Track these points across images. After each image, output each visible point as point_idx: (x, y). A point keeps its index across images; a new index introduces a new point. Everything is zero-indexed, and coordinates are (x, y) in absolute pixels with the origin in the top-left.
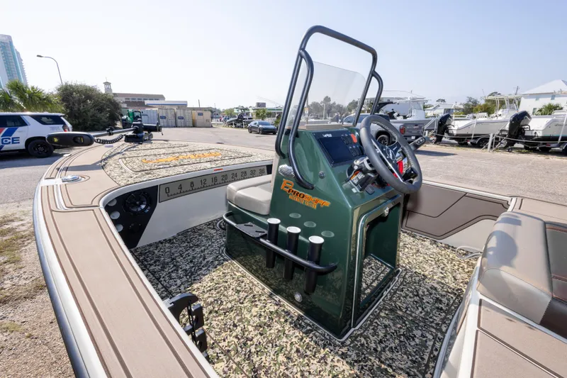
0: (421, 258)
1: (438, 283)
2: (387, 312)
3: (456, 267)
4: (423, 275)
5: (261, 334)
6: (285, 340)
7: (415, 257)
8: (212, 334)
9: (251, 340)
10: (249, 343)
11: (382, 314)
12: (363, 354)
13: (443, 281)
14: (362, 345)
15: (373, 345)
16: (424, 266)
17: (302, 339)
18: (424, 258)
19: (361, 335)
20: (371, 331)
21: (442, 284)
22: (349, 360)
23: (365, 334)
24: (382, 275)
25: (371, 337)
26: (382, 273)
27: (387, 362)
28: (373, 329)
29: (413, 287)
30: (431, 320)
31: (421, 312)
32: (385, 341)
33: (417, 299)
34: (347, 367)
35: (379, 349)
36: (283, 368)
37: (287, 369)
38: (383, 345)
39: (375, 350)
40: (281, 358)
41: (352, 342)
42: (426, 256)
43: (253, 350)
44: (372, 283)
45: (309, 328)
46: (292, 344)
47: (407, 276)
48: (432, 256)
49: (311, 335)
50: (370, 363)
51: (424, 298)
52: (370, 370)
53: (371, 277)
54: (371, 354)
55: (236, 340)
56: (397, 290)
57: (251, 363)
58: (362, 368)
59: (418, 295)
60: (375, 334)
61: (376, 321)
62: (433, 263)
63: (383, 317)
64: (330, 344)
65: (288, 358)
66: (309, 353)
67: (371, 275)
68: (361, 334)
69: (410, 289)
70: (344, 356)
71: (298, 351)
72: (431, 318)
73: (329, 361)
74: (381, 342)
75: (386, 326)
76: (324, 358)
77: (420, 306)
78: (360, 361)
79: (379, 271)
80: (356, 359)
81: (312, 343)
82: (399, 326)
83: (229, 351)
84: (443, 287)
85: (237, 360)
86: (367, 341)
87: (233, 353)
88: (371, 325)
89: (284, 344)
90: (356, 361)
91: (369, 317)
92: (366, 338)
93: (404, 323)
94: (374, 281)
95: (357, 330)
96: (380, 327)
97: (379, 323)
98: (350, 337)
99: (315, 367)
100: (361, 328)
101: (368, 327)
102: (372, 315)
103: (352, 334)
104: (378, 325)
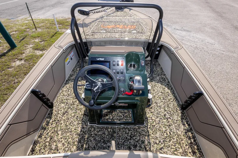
0: (164, 129)
1: (149, 142)
2: (112, 131)
3: (173, 147)
4: (149, 135)
5: (77, 106)
6: (79, 111)
7: (162, 126)
8: (70, 97)
9: (74, 105)
10: (73, 105)
11: (109, 130)
12: (87, 132)
13: (152, 144)
14: (91, 130)
15: (93, 133)
16: (158, 133)
17: (82, 115)
18: (166, 130)
19: (94, 128)
20: (98, 130)
21: (150, 144)
22: (83, 130)
23: (96, 129)
25: (96, 131)
26: (125, 120)
27: (89, 140)
28: (100, 130)
29: (136, 134)
30: (120, 147)
31: (121, 142)
32: (97, 136)
33: (129, 137)
34: (80, 130)
35: (92, 136)
36: (71, 117)
37: (71, 118)
38: (95, 136)
39: (91, 135)
40: (73, 115)
41: (90, 127)
42: (168, 130)
43: (71, 108)
44: (115, 119)
45: (87, 114)
46: (79, 114)
47: (141, 129)
48: (172, 133)
49: (85, 116)
50: (85, 135)
51: (132, 140)
52: (83, 137)
53: (118, 117)
54: (89, 134)
55: (72, 102)
56: (128, 129)
57: (67, 110)
58: (82, 134)
59: (131, 137)
60: (98, 132)
61: (104, 129)
62: (165, 135)
63: (108, 131)
64: (85, 122)
65: (74, 116)
66: (79, 119)
67: (119, 117)
68: (95, 128)
69: (133, 133)
70: (83, 128)
71: (77, 117)
72: (121, 146)
73: (79, 125)
74: (96, 135)
75: (104, 133)
76: (79, 123)
77: (125, 140)
78: (84, 133)
79: (125, 118)
80: (84, 131)
81: (82, 118)
82: (108, 137)
83: (68, 103)
84: (147, 145)
85: (67, 107)
86: (93, 131)
87: (68, 104)
88: (101, 129)
90: (83, 132)
91: (105, 127)
92: (94, 130)
93: (111, 138)
94: (117, 119)
95: (96, 126)
96: (102, 132)
97: (104, 131)
98: (91, 126)
99: (75, 123)
100: (97, 127)
101: (99, 129)
102: (106, 127)
103: (93, 125)
104: (103, 131)
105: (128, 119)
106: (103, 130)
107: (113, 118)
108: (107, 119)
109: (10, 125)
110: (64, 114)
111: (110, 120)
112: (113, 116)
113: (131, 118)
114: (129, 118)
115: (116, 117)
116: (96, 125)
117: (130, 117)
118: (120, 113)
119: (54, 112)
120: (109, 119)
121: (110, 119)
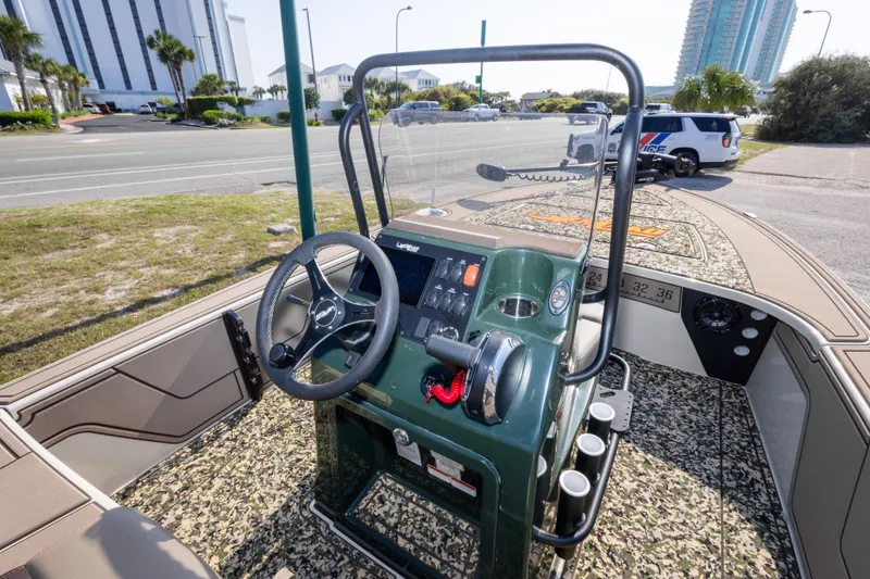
11: (361, 573)
12: (287, 532)
14: (301, 532)
15: (299, 548)
19: (318, 532)
20: (325, 548)
22: (280, 514)
23: (320, 538)
24: (437, 563)
25: (314, 546)
26: (443, 562)
27: (270, 565)
28: (329, 551)
32: (305, 568)
34: (271, 511)
35: (292, 556)
36: (280, 450)
37: (278, 454)
38: (298, 563)
39: (292, 550)
40: (291, 447)
41: (306, 518)
43: (302, 423)
44: (404, 536)
50: (272, 540)
52: (263, 539)
53: (419, 536)
54: (286, 543)
57: (287, 425)
58: (266, 530)
60: (319, 554)
61: (346, 559)
63: (354, 573)
64: (304, 492)
65: (290, 453)
66: (295, 471)
67: (425, 534)
68: (320, 533)
70: (286, 508)
71: (298, 460)
73: (281, 492)
74: (305, 561)
75: (335, 575)
76: (287, 486)
78: (276, 527)
79: (444, 556)
80: (280, 522)
81: (307, 472)
85: (293, 415)
86: (306, 540)
88: (337, 548)
89: (308, 447)
90: (277, 522)
91: (353, 548)
92: (313, 539)
94: (411, 540)
95: (328, 527)
96: (333, 563)
97: (342, 563)
98: (315, 516)
99: (277, 479)
100: (331, 533)
101: (332, 544)
102: (360, 553)
103: (320, 519)
104: (338, 561)
105: (453, 568)
106: (342, 559)
107: (396, 526)
108: (375, 518)
109: (118, 371)
110: (271, 431)
111: (382, 530)
112: (405, 516)
113: (469, 571)
114: (462, 567)
115: (411, 528)
116: (331, 523)
117: (468, 565)
118: (435, 520)
119: (253, 415)
120: (383, 522)
121: (385, 524)
